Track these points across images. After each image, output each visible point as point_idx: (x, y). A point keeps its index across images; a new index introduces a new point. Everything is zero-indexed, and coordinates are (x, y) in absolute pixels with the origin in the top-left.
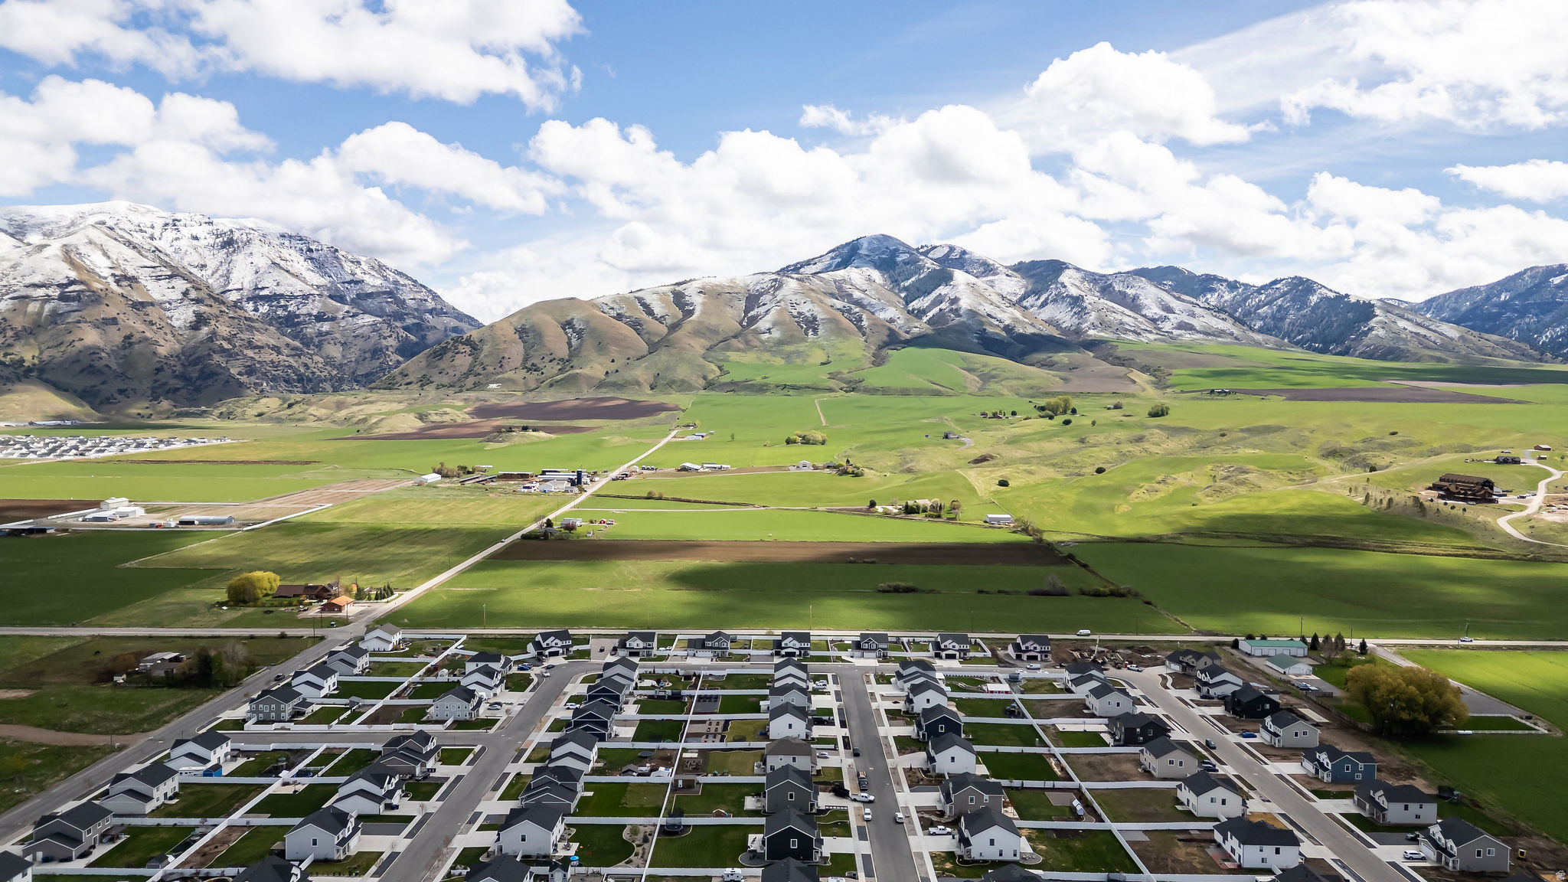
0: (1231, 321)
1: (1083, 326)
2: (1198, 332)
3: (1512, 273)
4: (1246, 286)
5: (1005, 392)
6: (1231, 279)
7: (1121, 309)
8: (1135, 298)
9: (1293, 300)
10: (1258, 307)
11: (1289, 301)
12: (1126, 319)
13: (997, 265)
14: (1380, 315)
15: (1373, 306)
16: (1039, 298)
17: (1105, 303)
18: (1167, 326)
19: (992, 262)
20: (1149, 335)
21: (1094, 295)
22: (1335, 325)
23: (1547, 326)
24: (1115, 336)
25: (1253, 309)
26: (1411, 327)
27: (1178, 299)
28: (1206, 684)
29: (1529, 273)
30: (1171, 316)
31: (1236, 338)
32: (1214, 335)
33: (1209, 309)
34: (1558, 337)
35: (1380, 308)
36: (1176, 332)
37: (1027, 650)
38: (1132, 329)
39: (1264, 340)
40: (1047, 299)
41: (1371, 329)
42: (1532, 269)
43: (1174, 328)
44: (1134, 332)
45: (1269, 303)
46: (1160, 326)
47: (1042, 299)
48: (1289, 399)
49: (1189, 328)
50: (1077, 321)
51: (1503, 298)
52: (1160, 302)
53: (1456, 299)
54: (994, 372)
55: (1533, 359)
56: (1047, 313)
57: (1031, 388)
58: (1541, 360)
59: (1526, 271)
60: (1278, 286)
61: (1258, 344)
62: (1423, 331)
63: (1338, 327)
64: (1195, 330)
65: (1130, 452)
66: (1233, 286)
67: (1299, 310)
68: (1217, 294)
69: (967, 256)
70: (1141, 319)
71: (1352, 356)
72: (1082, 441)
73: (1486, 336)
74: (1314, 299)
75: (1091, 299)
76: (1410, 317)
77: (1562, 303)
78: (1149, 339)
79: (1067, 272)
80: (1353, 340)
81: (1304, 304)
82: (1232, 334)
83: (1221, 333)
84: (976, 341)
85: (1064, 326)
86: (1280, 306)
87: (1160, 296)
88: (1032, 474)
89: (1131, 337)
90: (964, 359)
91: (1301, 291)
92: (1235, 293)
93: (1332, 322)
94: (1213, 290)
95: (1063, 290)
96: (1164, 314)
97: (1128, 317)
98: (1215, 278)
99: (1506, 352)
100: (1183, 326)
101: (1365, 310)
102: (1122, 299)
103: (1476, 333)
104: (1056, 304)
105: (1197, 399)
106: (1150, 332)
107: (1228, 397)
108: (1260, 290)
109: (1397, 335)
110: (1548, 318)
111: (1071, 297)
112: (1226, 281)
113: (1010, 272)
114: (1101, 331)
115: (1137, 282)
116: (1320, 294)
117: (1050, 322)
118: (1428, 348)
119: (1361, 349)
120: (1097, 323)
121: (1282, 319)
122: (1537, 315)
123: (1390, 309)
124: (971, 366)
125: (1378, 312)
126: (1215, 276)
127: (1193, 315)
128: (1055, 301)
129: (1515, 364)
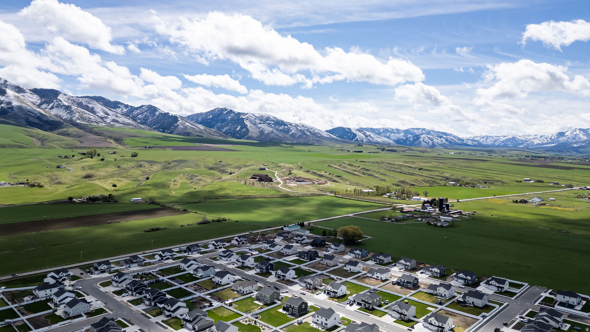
0: (132, 120)
1: (74, 119)
2: (121, 123)
3: (212, 109)
4: (131, 106)
5: (56, 146)
6: (126, 104)
7: (88, 112)
8: (93, 108)
9: (150, 113)
10: (138, 115)
11: (149, 114)
12: (91, 117)
13: (25, 89)
14: (180, 121)
15: (177, 117)
16: (49, 105)
17: (80, 109)
18: (108, 121)
19: (22, 87)
20: (102, 124)
21: (74, 106)
22: (166, 123)
23: (224, 126)
24: (89, 124)
25: (136, 116)
26: (190, 125)
27: (110, 110)
28: (299, 240)
29: (217, 110)
30: (109, 117)
31: (135, 126)
32: (127, 125)
33: (123, 115)
34: (228, 130)
35: (180, 118)
36: (112, 123)
37: (241, 241)
38: (95, 121)
39: (145, 127)
40: (53, 106)
41: (178, 125)
42: (218, 108)
43: (111, 121)
44: (96, 122)
45: (142, 114)
46: (105, 120)
47: (51, 105)
48: (172, 150)
49: (117, 122)
50: (70, 117)
51: (210, 117)
52: (103, 111)
53: (197, 116)
54: (44, 138)
55: (224, 136)
56: (54, 112)
57: (67, 145)
58: (226, 137)
59: (216, 109)
60: (144, 108)
61: (143, 129)
62: (194, 127)
63: (167, 123)
64: (119, 122)
65: (145, 171)
66: (126, 106)
67: (153, 117)
68: (121, 109)
69: (7, 83)
70: (97, 117)
71: (174, 134)
72: (119, 167)
73: (211, 129)
74: (157, 113)
75: (74, 107)
76: (189, 122)
77: (227, 120)
78: (103, 125)
79: (61, 95)
80: (173, 129)
81: (154, 115)
82: (133, 125)
83: (129, 124)
84: (24, 123)
85: (64, 118)
86: (146, 115)
87: (103, 108)
88: (121, 181)
89: (95, 124)
90: (26, 131)
91: (152, 110)
92: (128, 109)
93: (165, 122)
94: (119, 107)
95: (60, 103)
96: (106, 116)
97: (92, 116)
98: (119, 103)
99: (217, 134)
100: (114, 121)
101: (175, 119)
102: (87, 108)
103: (208, 128)
104: (58, 108)
105: (140, 150)
106: (102, 123)
107: (152, 149)
108: (137, 108)
109: (186, 128)
110: (224, 124)
111: (65, 106)
112: (124, 104)
113: (32, 93)
114: (82, 121)
115: (93, 102)
116: (159, 112)
117: (56, 115)
118: (195, 132)
119: (176, 132)
120: (80, 118)
121: (147, 120)
122: (221, 123)
123: (183, 119)
124: (31, 134)
125: (179, 119)
126: (119, 102)
127: (117, 117)
128: (57, 107)
129: (221, 138)
